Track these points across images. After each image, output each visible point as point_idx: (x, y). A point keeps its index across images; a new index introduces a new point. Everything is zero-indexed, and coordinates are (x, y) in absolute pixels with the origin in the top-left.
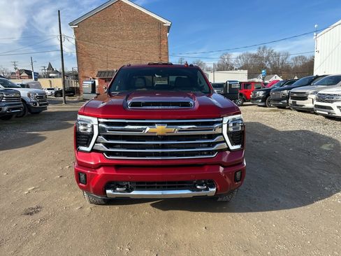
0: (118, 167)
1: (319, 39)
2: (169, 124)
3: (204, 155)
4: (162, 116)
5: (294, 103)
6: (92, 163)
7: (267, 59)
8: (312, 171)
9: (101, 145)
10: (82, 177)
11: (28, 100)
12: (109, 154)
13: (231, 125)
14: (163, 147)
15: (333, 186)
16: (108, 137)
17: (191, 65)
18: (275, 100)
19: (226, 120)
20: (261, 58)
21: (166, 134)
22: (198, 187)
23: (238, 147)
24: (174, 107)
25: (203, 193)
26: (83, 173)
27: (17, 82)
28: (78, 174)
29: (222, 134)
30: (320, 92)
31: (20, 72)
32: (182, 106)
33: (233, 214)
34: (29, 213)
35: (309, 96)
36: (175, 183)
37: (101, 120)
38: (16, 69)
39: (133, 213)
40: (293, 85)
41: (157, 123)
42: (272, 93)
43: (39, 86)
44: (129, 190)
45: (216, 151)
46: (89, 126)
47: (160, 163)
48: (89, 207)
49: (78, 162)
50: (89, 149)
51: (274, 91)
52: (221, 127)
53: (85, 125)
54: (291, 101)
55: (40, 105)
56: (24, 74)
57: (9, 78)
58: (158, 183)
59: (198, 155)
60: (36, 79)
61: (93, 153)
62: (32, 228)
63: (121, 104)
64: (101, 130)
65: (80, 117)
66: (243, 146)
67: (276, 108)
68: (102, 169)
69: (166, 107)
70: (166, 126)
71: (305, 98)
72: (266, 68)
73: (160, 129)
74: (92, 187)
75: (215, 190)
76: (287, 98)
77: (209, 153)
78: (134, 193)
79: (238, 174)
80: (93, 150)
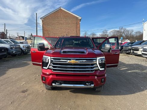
0: (57, 75)
1: (145, 25)
2: (76, 59)
3: (90, 71)
4: (74, 56)
5: (133, 52)
6: (48, 73)
7: (123, 32)
8: (137, 81)
9: (51, 66)
10: (44, 78)
11: (23, 49)
12: (54, 70)
13: (100, 60)
14: (74, 68)
15: (145, 87)
16: (54, 64)
17: (87, 37)
18: (125, 51)
19: (98, 58)
20: (121, 32)
21: (75, 63)
22: (87, 84)
23: (103, 69)
24: (78, 53)
25: (89, 86)
26: (44, 77)
27: (18, 41)
28: (42, 77)
29: (96, 64)
30: (144, 48)
31: (20, 37)
32: (82, 53)
33: (101, 96)
34: (23, 92)
35: (140, 49)
36: (78, 82)
37: (52, 57)
38: (18, 36)
39: (62, 93)
40: (133, 44)
41: (72, 59)
42: (124, 48)
43: (27, 43)
44: (61, 84)
45: (94, 70)
46: (47, 59)
47: (72, 74)
48: (45, 90)
49: (43, 73)
50: (47, 68)
51: (125, 47)
52: (96, 61)
53: (46, 59)
54: (132, 51)
55: (27, 51)
56: (21, 38)
57: (15, 39)
58: (72, 82)
59: (87, 71)
60: (26, 40)
61: (48, 70)
62: (24, 97)
63: (59, 51)
64: (51, 61)
65: (44, 56)
66: (105, 69)
67: (126, 54)
68: (51, 75)
69: (75, 53)
70: (75, 60)
71: (138, 50)
72: (123, 36)
73: (73, 61)
74: (47, 82)
75: (93, 85)
76: (130, 50)
77: (92, 71)
78: (63, 85)
79: (103, 79)
80: (48, 68)
